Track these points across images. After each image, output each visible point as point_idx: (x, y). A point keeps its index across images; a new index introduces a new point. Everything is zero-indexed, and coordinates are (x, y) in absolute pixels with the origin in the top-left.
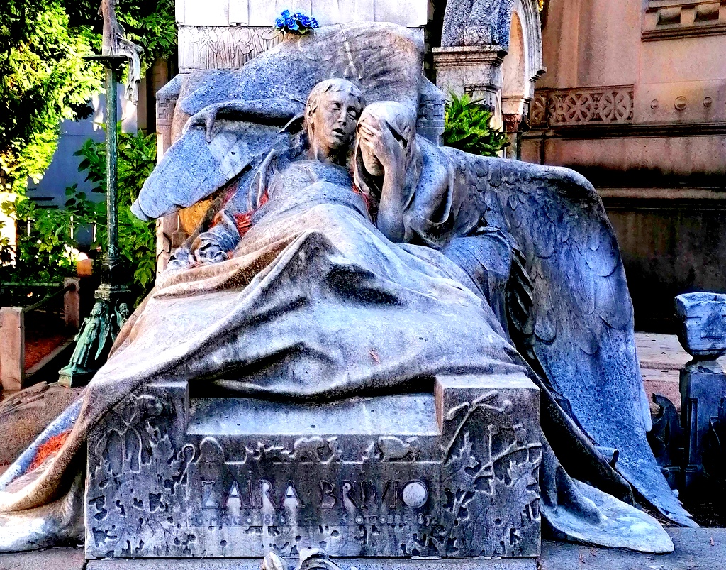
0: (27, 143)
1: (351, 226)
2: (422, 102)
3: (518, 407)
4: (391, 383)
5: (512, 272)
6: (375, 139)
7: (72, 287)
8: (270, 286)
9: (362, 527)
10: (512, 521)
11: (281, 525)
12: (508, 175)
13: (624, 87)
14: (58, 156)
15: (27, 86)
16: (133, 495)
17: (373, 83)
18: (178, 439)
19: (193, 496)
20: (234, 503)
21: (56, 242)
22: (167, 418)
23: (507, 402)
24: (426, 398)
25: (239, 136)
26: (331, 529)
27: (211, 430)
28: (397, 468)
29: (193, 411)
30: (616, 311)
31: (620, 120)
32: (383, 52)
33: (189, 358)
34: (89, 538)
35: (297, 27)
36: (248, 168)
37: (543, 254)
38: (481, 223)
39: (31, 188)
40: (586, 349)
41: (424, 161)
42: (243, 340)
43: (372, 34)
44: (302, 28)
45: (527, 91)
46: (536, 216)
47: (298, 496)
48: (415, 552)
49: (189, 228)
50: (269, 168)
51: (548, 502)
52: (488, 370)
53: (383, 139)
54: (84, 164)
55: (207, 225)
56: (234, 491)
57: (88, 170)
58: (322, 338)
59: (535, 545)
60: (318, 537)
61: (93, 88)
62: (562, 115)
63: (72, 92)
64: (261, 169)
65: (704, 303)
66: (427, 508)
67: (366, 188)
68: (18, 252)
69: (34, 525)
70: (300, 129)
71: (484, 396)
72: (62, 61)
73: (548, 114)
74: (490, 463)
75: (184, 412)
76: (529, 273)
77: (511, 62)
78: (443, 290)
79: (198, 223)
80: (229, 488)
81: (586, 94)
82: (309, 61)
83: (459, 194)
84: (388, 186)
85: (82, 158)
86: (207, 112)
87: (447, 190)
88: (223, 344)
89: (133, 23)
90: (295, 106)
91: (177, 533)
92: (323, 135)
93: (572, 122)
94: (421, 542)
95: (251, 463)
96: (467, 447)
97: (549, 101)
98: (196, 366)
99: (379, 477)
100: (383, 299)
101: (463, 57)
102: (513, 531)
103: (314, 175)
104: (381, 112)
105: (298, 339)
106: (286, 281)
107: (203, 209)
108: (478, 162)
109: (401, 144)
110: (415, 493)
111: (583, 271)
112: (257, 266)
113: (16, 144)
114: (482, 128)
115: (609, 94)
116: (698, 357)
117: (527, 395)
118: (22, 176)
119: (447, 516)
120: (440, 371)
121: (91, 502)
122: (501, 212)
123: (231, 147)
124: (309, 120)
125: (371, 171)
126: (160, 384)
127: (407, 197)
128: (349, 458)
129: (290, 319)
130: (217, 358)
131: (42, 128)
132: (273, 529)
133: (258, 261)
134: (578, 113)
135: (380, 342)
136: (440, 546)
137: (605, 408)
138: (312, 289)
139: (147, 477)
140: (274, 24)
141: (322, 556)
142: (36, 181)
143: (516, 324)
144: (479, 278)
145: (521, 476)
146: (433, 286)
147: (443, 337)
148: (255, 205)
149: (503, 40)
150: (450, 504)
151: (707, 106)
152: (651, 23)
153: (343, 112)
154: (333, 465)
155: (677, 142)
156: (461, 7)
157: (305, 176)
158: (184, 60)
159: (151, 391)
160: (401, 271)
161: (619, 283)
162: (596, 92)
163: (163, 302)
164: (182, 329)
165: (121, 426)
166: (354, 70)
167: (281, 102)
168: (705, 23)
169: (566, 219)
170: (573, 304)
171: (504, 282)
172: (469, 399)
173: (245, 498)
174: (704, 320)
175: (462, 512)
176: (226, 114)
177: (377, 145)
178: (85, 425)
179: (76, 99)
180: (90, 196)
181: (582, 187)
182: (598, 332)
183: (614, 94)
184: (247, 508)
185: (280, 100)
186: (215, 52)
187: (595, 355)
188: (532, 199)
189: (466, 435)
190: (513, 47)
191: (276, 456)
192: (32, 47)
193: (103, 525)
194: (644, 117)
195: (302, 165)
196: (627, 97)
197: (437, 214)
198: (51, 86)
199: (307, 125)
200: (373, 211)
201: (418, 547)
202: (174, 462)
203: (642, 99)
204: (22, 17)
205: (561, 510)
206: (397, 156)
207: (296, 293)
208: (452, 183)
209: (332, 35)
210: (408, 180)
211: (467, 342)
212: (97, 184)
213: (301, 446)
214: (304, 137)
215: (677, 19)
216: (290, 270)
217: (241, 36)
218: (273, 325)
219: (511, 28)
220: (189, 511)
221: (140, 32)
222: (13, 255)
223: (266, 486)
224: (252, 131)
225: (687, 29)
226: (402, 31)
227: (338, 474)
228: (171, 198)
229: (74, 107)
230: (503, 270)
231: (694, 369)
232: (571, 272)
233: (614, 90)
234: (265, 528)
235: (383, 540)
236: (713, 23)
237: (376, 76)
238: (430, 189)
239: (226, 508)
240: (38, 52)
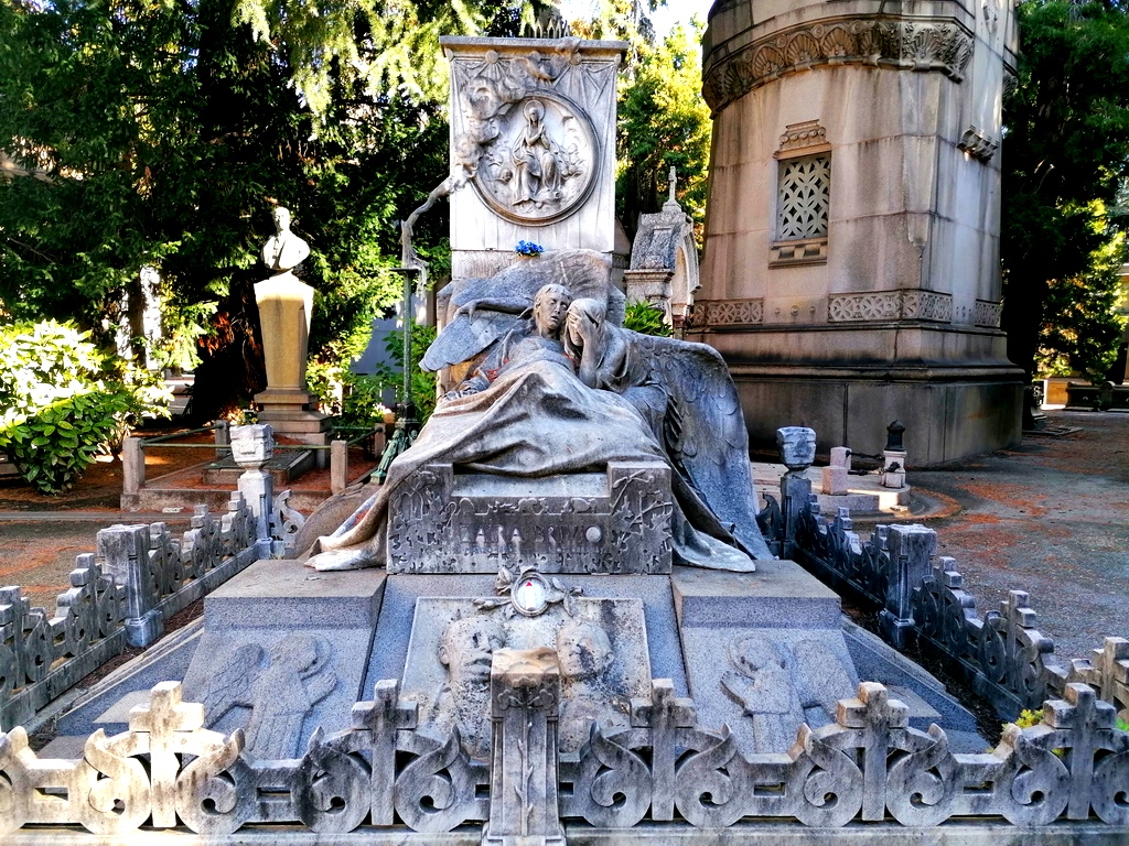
0: (351, 333)
1: (559, 374)
2: (610, 301)
3: (658, 479)
4: (580, 466)
5: (667, 410)
6: (577, 322)
7: (380, 430)
8: (505, 405)
9: (560, 554)
10: (654, 551)
11: (510, 553)
12: (666, 348)
13: (757, 299)
14: (372, 342)
15: (351, 294)
16: (417, 534)
17: (579, 288)
18: (446, 499)
19: (455, 534)
20: (481, 539)
21: (370, 399)
22: (439, 485)
23: (651, 477)
24: (602, 476)
25: (491, 321)
26: (541, 556)
27: (465, 494)
28: (583, 518)
29: (455, 483)
30: (737, 436)
31: (755, 322)
32: (585, 268)
33: (453, 449)
34: (389, 561)
35: (529, 252)
36: (496, 341)
37: (688, 399)
38: (648, 379)
39: (354, 365)
40: (717, 461)
41: (610, 337)
42: (487, 438)
43: (578, 257)
44: (532, 252)
45: (689, 300)
46: (684, 375)
47: (521, 535)
48: (594, 571)
49: (457, 380)
50: (510, 341)
51: (678, 543)
52: (641, 459)
53: (583, 322)
54: (390, 347)
55: (469, 377)
56: (481, 532)
57: (391, 352)
58: (537, 438)
59: (668, 566)
60: (533, 561)
61: (396, 297)
62: (715, 316)
63: (381, 299)
64: (504, 342)
65: (795, 433)
66: (601, 542)
67: (572, 354)
68: (343, 407)
69: (355, 554)
70: (530, 316)
71: (636, 473)
72: (375, 278)
73: (706, 317)
74: (640, 515)
75: (450, 481)
76: (680, 411)
77: (678, 280)
78: (616, 413)
79: (463, 376)
80: (477, 530)
81: (731, 304)
82: (536, 273)
83: (633, 359)
84: (586, 352)
85: (389, 343)
86: (470, 305)
87: (625, 356)
88: (475, 441)
89: (424, 253)
90: (527, 301)
91: (445, 558)
92: (545, 320)
93: (723, 323)
94: (598, 564)
95: (491, 514)
96: (626, 505)
97: (707, 309)
98: (457, 454)
99: (571, 523)
100: (577, 416)
101: (644, 276)
102: (654, 557)
103: (538, 345)
104: (582, 304)
105: (522, 438)
106: (515, 403)
107: (466, 367)
108: (646, 339)
109: (594, 325)
110: (594, 533)
111: (715, 411)
112: (497, 395)
113: (343, 335)
114: (656, 322)
115: (747, 303)
116: (792, 469)
117: (663, 472)
118: (347, 356)
119: (613, 548)
120: (611, 459)
121: (391, 538)
122: (661, 372)
123: (485, 328)
124: (536, 311)
125: (575, 343)
126: (435, 465)
127: (599, 360)
128: (553, 512)
129: (518, 426)
130: (471, 449)
131: (361, 324)
132: (504, 556)
133: (498, 392)
134: (726, 317)
135: (573, 441)
136: (609, 567)
137: (729, 499)
138: (532, 408)
139: (426, 523)
140: (514, 249)
141: (535, 571)
142: (357, 360)
143: (671, 444)
144: (646, 413)
145: (660, 523)
146: (610, 411)
147: (613, 438)
148: (500, 365)
149: (672, 265)
150: (615, 540)
151: (813, 312)
152: (775, 256)
153: (558, 305)
154: (542, 516)
155: (793, 337)
156: (644, 243)
157: (533, 346)
158: (455, 273)
159: (429, 469)
160: (590, 402)
161: (739, 419)
162: (739, 303)
163: (438, 419)
164: (449, 432)
165: (410, 490)
166: (566, 280)
167: (518, 299)
168: (810, 257)
169: (704, 377)
170: (708, 431)
171: (662, 416)
172: (628, 475)
173: (487, 536)
174: (795, 445)
175: (623, 545)
176: (481, 307)
177: (579, 326)
178: (388, 490)
179: (385, 304)
180: (394, 369)
181: (714, 356)
182: (724, 451)
183: (751, 304)
184: (488, 543)
185: (517, 298)
186: (476, 267)
187: (723, 465)
188: (681, 363)
189: (626, 497)
190: (679, 271)
191: (507, 510)
192: (355, 270)
193: (398, 552)
194: (770, 320)
195: (531, 339)
196: (759, 306)
197: (619, 372)
198: (367, 295)
199: (535, 314)
200: (577, 370)
201: (595, 567)
202: (443, 513)
203: (769, 307)
204: (349, 249)
205: (687, 548)
206: (592, 332)
207: (521, 410)
208: (628, 352)
209: (552, 256)
210: (599, 349)
211: (628, 441)
212: (398, 361)
213: (522, 504)
214: (533, 321)
215: (792, 254)
216: (518, 397)
217: (493, 257)
218: (507, 430)
219: (677, 257)
220: (452, 544)
221: (428, 259)
222: (340, 409)
223: (501, 529)
224: (499, 318)
225: (799, 261)
226: (598, 254)
227: (546, 521)
228: (445, 358)
229: (382, 309)
230: (662, 408)
231: (789, 477)
232: (708, 411)
233: (751, 301)
234: (500, 555)
235: (573, 563)
236: (816, 257)
237: (580, 284)
238: (614, 355)
239: (475, 542)
240: (359, 272)
